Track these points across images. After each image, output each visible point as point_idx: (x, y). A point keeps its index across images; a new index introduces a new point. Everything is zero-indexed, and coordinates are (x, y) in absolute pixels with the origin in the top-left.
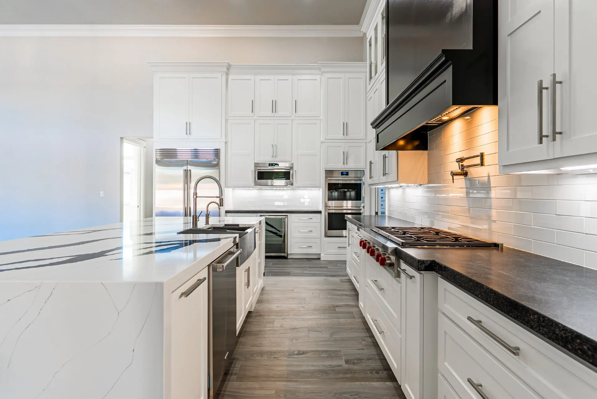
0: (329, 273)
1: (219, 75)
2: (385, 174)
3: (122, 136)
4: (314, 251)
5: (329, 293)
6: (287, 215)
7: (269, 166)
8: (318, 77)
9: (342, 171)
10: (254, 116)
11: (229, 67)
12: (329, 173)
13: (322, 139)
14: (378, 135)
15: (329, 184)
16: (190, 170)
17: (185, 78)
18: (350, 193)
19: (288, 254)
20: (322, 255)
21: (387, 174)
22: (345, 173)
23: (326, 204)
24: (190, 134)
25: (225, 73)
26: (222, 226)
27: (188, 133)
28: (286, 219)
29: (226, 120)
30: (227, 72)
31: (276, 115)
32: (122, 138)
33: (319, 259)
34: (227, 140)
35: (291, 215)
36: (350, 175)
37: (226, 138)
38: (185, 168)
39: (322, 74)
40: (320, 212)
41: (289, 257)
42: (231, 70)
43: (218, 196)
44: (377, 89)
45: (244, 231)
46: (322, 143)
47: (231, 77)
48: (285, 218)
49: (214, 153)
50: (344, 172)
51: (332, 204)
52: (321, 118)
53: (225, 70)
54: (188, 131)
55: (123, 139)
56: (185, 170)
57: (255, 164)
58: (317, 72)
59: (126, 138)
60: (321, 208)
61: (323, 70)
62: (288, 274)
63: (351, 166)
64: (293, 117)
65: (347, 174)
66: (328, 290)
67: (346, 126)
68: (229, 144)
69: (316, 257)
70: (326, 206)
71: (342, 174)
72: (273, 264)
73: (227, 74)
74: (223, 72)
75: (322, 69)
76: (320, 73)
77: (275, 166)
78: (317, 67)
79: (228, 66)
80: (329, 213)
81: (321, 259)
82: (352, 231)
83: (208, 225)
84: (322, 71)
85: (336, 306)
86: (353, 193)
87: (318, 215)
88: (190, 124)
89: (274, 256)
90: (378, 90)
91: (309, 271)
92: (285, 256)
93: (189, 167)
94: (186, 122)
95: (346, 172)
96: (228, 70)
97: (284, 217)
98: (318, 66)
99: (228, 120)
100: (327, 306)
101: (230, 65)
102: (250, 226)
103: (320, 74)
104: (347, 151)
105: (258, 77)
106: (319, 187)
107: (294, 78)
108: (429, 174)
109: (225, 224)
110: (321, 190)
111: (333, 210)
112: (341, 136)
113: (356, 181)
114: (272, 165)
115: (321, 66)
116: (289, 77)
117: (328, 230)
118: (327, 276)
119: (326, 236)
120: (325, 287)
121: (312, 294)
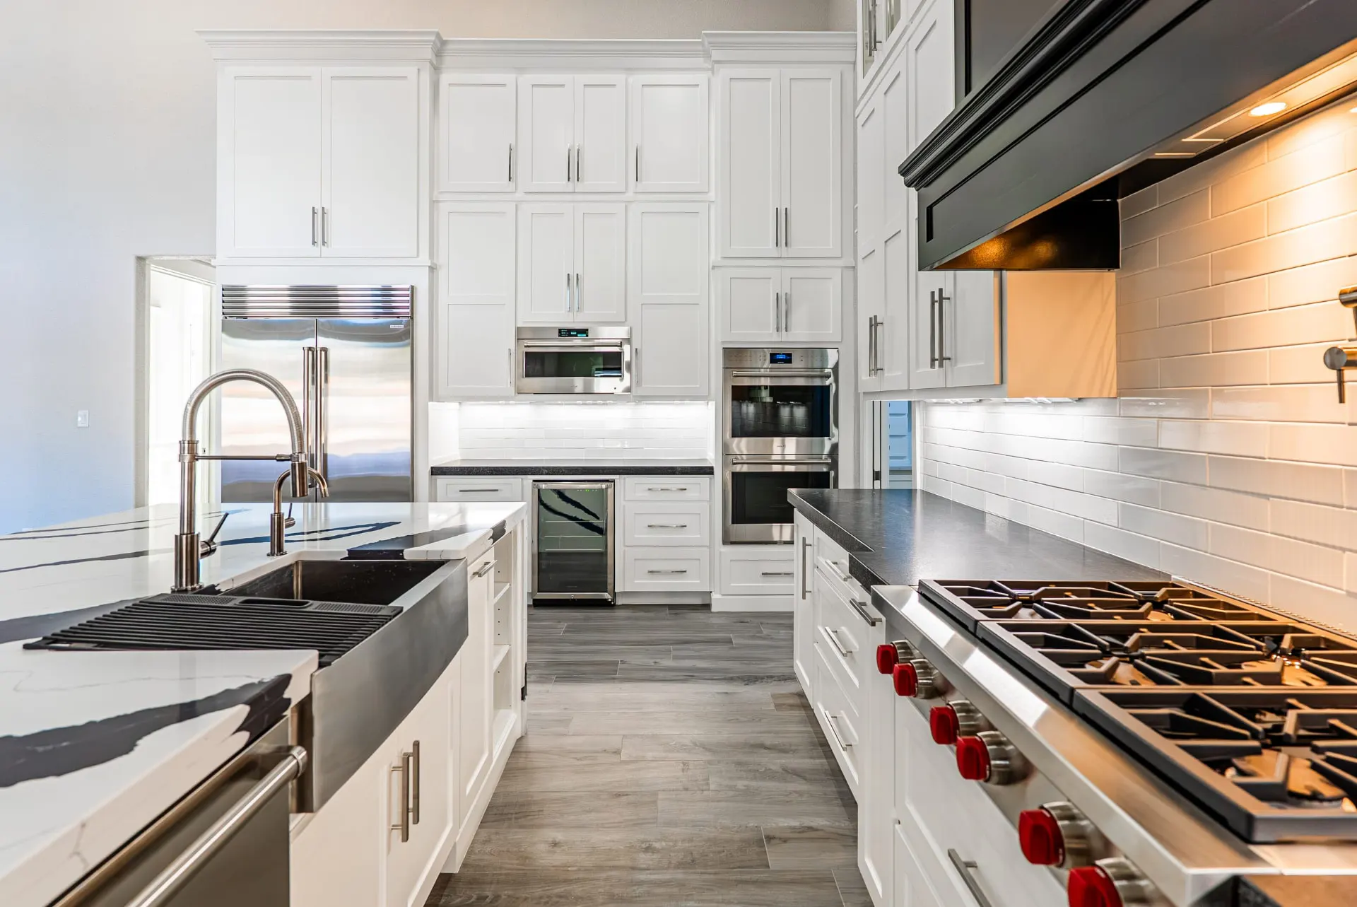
0: (737, 667)
1: (410, 71)
2: (942, 359)
3: (141, 254)
4: (692, 583)
5: (739, 764)
6: (613, 481)
7: (560, 335)
8: (701, 78)
9: (771, 351)
10: (514, 191)
11: (441, 47)
12: (734, 356)
13: (713, 257)
14: (930, 211)
15: (733, 387)
16: (325, 350)
17: (309, 78)
18: (792, 413)
19: (615, 593)
20: (715, 596)
21: (949, 359)
22: (781, 358)
23: (725, 446)
24: (324, 243)
25: (428, 64)
26: (338, 559)
27: (319, 239)
28: (610, 491)
29: (433, 203)
30: (435, 63)
31: (580, 187)
32: (140, 259)
33: (707, 607)
34: (435, 261)
35: (625, 479)
36: (797, 362)
37: (431, 255)
38: (310, 342)
39: (712, 70)
40: (708, 471)
41: (619, 601)
42: (448, 60)
43: (289, 452)
44: (899, 74)
45: (387, 604)
46: (714, 267)
47: (446, 78)
48: (607, 488)
49: (393, 298)
50: (778, 354)
51: (742, 445)
52: (712, 195)
53: (428, 54)
54: (320, 237)
55: (147, 262)
56: (310, 349)
57: (519, 330)
58: (700, 61)
59: (155, 259)
60: (710, 455)
61: (716, 55)
62: (607, 673)
63: (799, 335)
64: (630, 195)
65: (788, 359)
66: (736, 747)
67: (783, 220)
68: (442, 274)
69: (698, 601)
70: (726, 452)
71: (774, 358)
72: (569, 630)
73: (436, 69)
74: (425, 60)
75: (713, 53)
76: (708, 66)
77: (576, 336)
78: (700, 48)
79: (439, 45)
80: (734, 475)
81: (714, 609)
82: (815, 548)
83: (280, 557)
84: (713, 59)
85: (770, 838)
86: (800, 412)
87: (704, 480)
88: (324, 213)
89: (574, 600)
90: (903, 76)
91: (676, 658)
92: (606, 600)
93: (323, 342)
94: (313, 208)
95: (783, 354)
96: (436, 56)
97: (604, 486)
98: (702, 44)
99: (438, 201)
100: (737, 837)
101: (444, 43)
102: (444, 558)
103: (708, 69)
104: (789, 292)
105: (528, 79)
106: (705, 398)
107: (631, 80)
108: (1123, 359)
109: (350, 551)
110: (712, 405)
111: (745, 466)
112: (769, 247)
113: (810, 380)
114: (566, 333)
115: (710, 43)
116: (618, 78)
117: (733, 523)
118: (732, 679)
119: (727, 541)
120: (727, 734)
121: (683, 770)
